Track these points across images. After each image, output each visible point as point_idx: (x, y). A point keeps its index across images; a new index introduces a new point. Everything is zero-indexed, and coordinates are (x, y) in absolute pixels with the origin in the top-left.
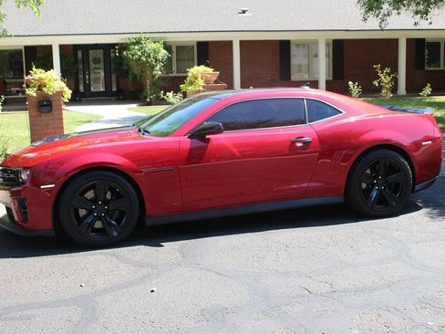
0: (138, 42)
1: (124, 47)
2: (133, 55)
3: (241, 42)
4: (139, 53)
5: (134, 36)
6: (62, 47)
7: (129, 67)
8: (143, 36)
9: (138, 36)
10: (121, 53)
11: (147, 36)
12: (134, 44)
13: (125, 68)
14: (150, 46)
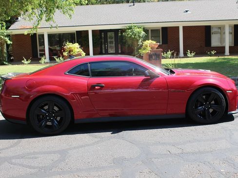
0: (130, 28)
1: (123, 31)
2: (128, 35)
3: (183, 27)
4: (131, 34)
5: (129, 25)
6: (93, 31)
7: (126, 41)
8: (133, 25)
9: (130, 25)
10: (122, 33)
11: (135, 25)
12: (128, 29)
13: (124, 41)
14: (136, 30)
